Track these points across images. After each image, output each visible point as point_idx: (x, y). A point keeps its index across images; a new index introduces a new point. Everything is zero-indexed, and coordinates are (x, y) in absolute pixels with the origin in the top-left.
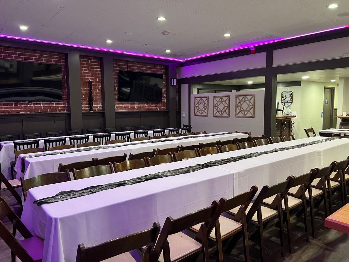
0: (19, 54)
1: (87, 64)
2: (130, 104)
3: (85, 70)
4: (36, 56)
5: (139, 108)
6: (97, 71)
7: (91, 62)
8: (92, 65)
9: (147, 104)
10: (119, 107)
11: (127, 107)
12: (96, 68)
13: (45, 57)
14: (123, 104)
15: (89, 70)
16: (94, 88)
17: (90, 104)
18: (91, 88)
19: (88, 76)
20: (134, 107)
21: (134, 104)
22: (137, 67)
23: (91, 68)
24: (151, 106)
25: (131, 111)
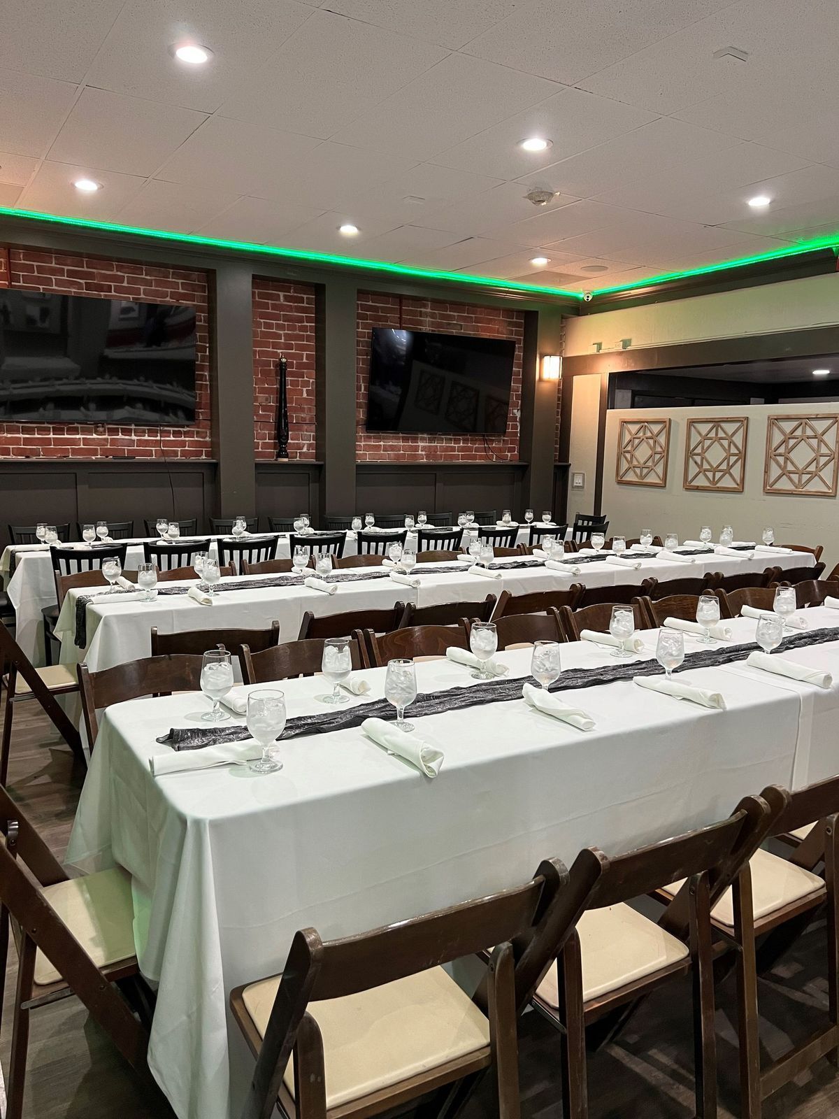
0: (71, 274)
1: (275, 307)
2: (405, 439)
3: (268, 326)
4: (121, 279)
5: (431, 453)
6: (304, 329)
7: (287, 298)
8: (290, 309)
9: (457, 441)
10: (368, 448)
11: (392, 448)
12: (301, 320)
13: (148, 283)
14: (379, 439)
15: (279, 327)
16: (293, 383)
17: (281, 437)
18: (283, 384)
19: (275, 346)
20: (416, 449)
21: (415, 440)
22: (433, 316)
23: (286, 319)
24: (470, 449)
25: (405, 461)
